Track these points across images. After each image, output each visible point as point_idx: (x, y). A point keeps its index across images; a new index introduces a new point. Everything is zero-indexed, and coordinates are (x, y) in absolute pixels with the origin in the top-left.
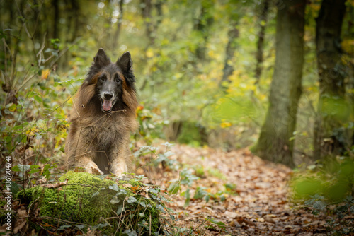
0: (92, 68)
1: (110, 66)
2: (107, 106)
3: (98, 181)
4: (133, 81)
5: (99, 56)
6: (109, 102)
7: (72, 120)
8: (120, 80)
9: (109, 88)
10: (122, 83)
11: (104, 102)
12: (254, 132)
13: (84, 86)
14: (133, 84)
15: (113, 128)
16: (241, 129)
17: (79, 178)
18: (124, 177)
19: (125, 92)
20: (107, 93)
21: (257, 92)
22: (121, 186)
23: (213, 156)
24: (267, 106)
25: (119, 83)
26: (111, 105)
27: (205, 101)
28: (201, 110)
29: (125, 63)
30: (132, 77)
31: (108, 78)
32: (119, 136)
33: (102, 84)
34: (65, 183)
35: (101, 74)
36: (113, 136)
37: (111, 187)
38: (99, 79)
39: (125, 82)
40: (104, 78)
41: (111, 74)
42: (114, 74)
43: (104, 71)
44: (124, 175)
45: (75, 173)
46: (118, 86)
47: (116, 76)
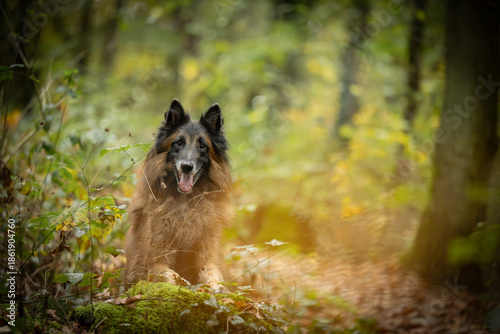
0: (162, 129)
1: (189, 125)
2: (186, 184)
3: (186, 294)
4: (224, 148)
5: (173, 111)
6: (188, 178)
7: (135, 211)
8: (205, 146)
9: (189, 156)
10: (208, 149)
11: (182, 179)
12: (406, 226)
13: (151, 156)
14: (224, 153)
15: (199, 221)
16: (382, 220)
17: (158, 290)
18: (221, 288)
19: (214, 162)
20: (185, 163)
21: (411, 147)
22: (220, 301)
23: (329, 273)
24: (429, 174)
25: (203, 150)
26: (191, 182)
27: (308, 166)
28: (300, 183)
29: (213, 120)
30: (223, 142)
31: (188, 142)
32: (208, 231)
33: (177, 151)
34: (138, 297)
35: (176, 136)
36: (200, 233)
37: (206, 303)
38: (173, 144)
39: (212, 150)
40: (182, 141)
41: (192, 136)
42: (197, 137)
43: (181, 132)
44: (220, 286)
45: (150, 284)
46: (202, 154)
47: (200, 140)
